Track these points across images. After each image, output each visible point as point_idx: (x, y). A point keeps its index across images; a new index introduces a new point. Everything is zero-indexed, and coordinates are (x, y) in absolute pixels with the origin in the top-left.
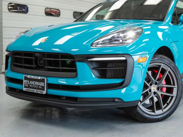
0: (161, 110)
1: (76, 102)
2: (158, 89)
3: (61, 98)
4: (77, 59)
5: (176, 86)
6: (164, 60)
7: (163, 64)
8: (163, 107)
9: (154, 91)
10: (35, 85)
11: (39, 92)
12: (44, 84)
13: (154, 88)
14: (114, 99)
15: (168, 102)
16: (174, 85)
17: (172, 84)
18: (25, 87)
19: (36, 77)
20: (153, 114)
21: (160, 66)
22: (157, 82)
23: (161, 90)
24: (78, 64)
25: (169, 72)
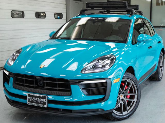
0: (126, 111)
1: (71, 113)
2: (124, 97)
3: (59, 110)
4: (71, 82)
5: (137, 94)
6: (129, 76)
7: (128, 79)
8: (128, 108)
9: (122, 98)
10: (38, 101)
11: (42, 106)
12: (46, 100)
13: (122, 97)
14: (98, 109)
15: (131, 105)
16: (135, 93)
17: (134, 92)
18: (29, 102)
19: (38, 95)
20: (121, 114)
21: (126, 81)
22: (124, 92)
23: (126, 97)
24: (72, 86)
25: (132, 84)
